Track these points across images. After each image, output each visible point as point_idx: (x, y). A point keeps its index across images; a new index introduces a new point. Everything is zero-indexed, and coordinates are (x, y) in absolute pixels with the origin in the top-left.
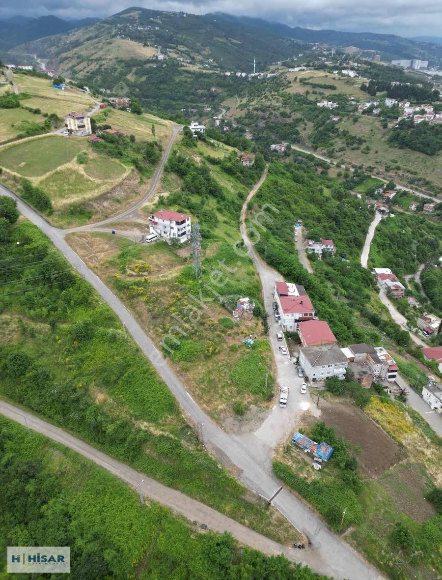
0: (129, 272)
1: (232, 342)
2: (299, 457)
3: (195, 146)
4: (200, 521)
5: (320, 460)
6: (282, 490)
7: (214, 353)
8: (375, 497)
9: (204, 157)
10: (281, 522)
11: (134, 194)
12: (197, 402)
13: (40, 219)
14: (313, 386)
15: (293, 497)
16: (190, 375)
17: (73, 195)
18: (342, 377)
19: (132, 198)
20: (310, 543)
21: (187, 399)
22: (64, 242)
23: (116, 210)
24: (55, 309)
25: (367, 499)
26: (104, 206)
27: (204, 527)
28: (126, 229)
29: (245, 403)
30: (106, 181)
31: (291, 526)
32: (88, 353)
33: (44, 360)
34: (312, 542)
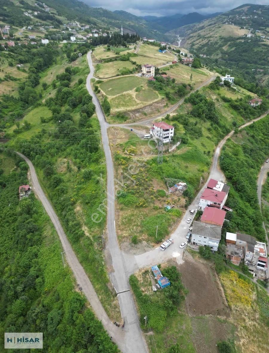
0: (126, 152)
1: (158, 205)
2: (149, 280)
3: (218, 89)
4: (81, 286)
5: (159, 286)
6: (128, 292)
7: (142, 206)
8: (181, 324)
9: (220, 97)
10: (116, 307)
11: (157, 112)
12: (116, 228)
13: (103, 117)
14: (191, 246)
15: (132, 298)
16: (121, 213)
17: (122, 107)
18: (216, 249)
19: (155, 113)
20: (123, 326)
21: (112, 224)
22: (106, 130)
23: (142, 119)
24: (83, 161)
25: (174, 322)
26: (135, 116)
27: (81, 289)
28: (139, 130)
29: (140, 238)
30: (143, 102)
31: (119, 312)
32: (84, 186)
33: (68, 184)
34: (125, 326)
